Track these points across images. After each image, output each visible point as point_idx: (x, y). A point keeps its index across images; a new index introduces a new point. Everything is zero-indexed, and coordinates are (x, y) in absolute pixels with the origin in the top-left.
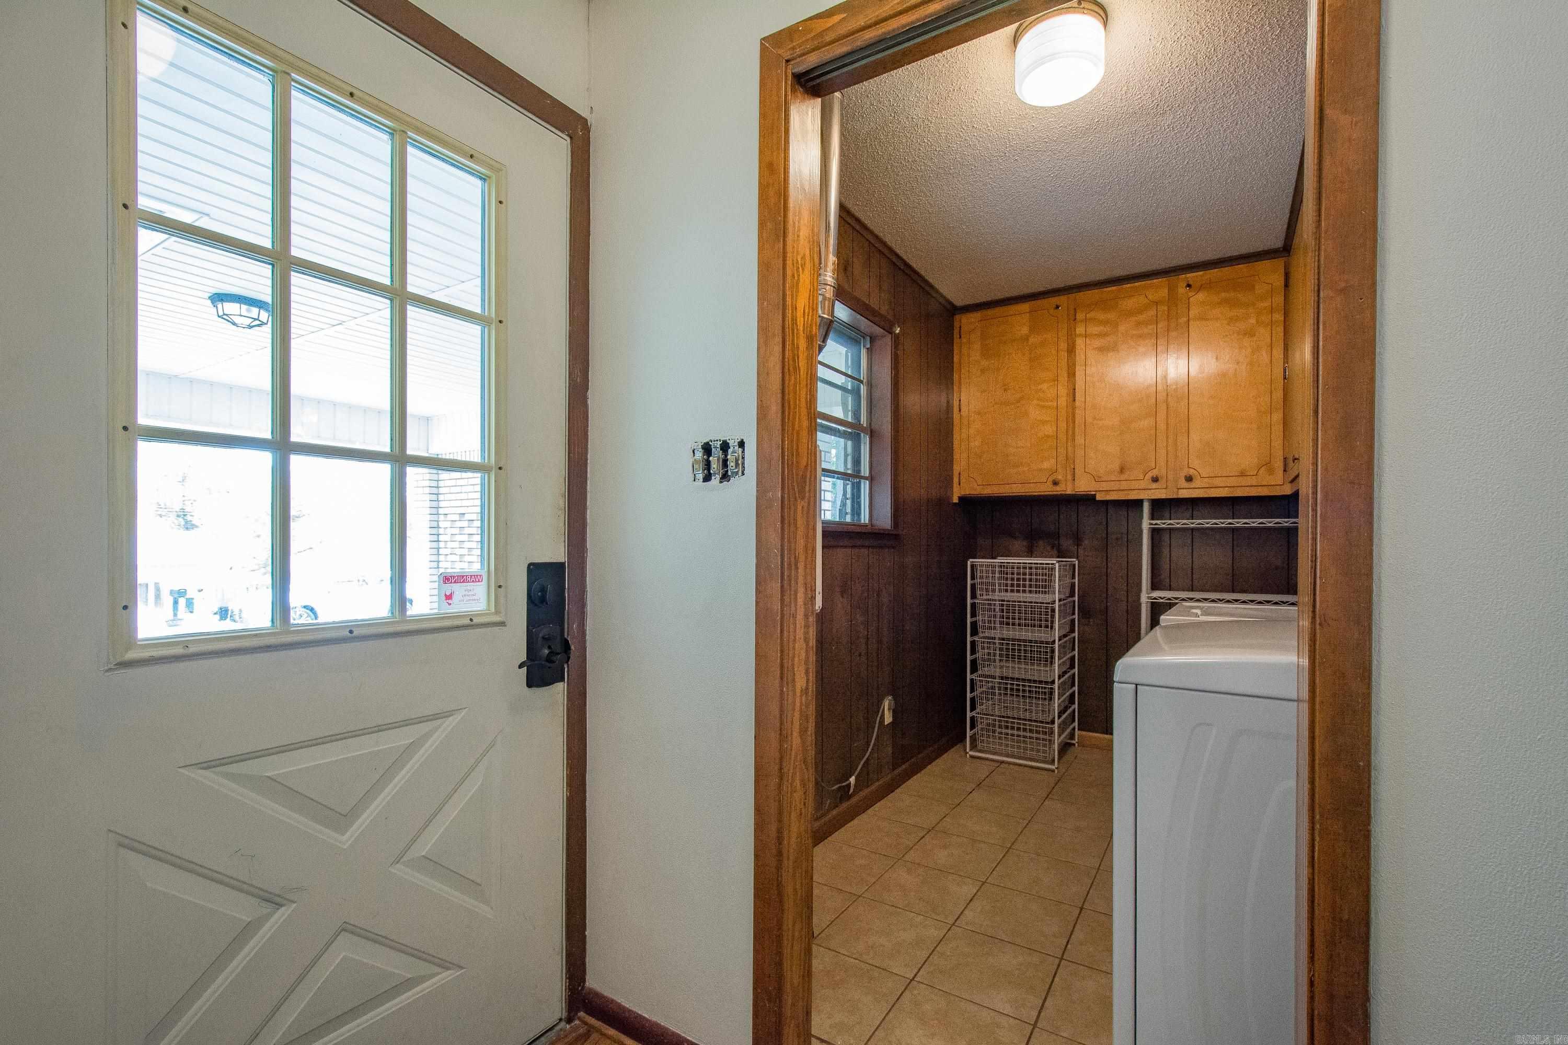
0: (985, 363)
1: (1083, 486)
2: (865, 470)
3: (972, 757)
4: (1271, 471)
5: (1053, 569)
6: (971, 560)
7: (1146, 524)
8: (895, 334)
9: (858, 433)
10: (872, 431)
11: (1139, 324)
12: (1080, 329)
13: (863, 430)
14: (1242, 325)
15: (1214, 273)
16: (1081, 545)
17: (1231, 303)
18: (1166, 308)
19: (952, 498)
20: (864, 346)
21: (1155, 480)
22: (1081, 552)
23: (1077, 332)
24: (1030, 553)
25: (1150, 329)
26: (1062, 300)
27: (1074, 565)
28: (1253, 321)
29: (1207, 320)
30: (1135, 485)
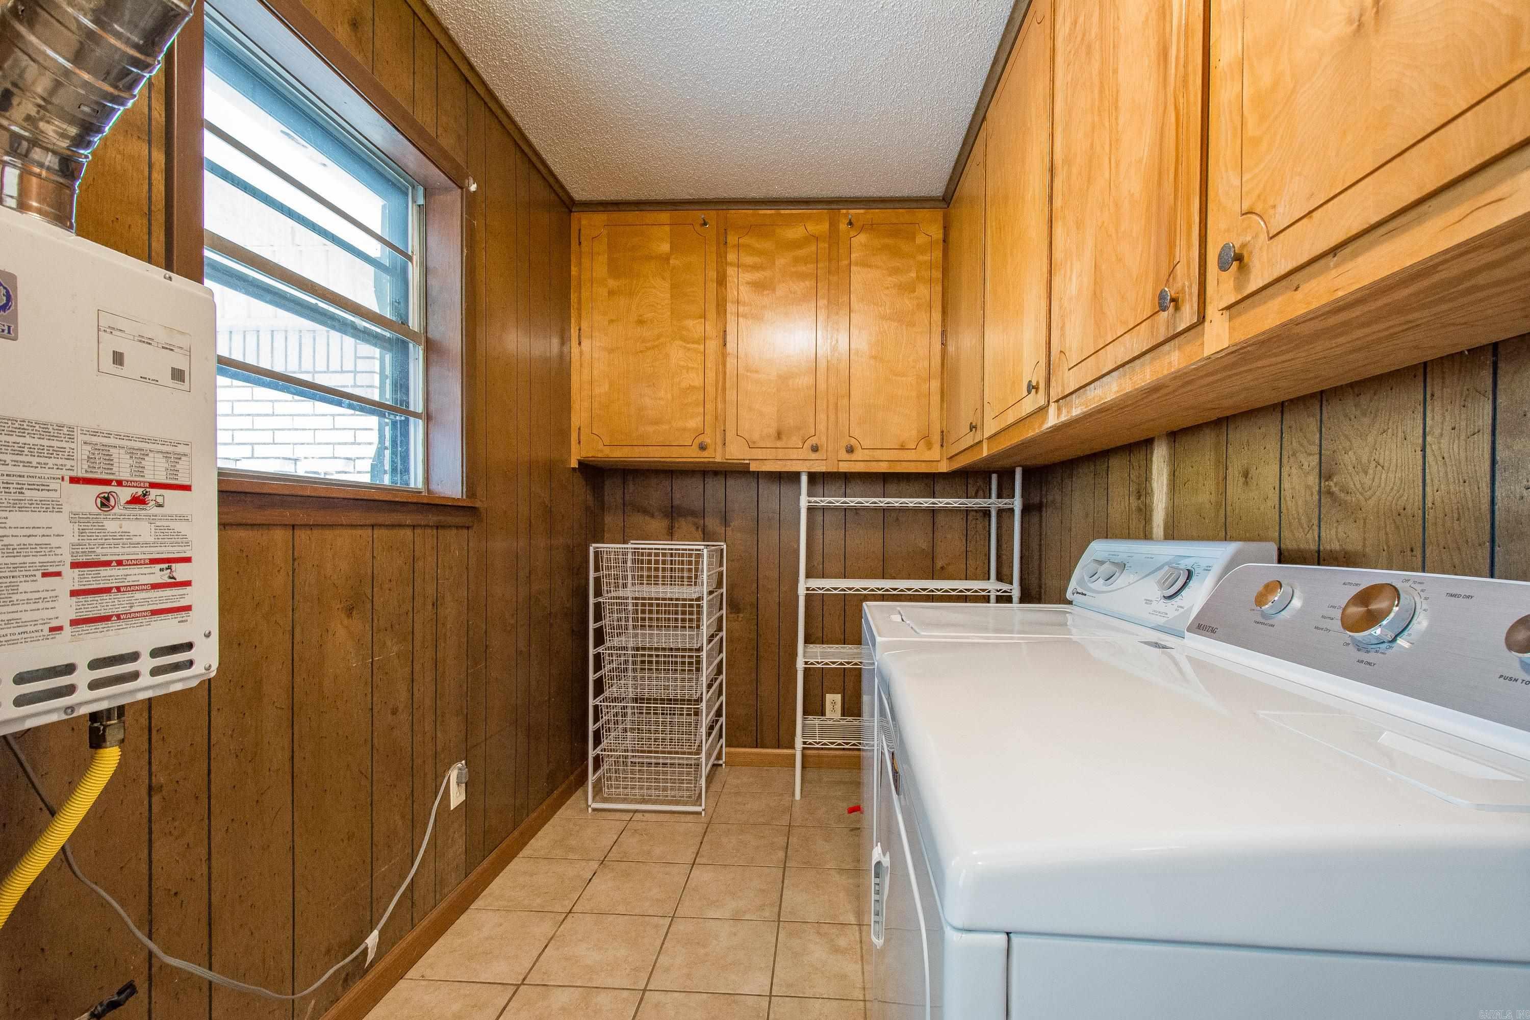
0: (612, 283)
1: (736, 452)
2: (416, 403)
3: (594, 810)
4: (929, 446)
5: (699, 556)
6: (594, 545)
7: (804, 501)
8: (468, 191)
9: (403, 342)
10: (428, 340)
11: (796, 260)
12: (731, 257)
13: (413, 336)
14: (903, 279)
15: (876, 214)
16: (729, 526)
17: (895, 252)
18: (826, 245)
19: (568, 460)
20: (414, 201)
21: (815, 449)
22: (729, 533)
23: (728, 260)
24: (670, 534)
25: (810, 268)
26: (711, 215)
27: (722, 550)
28: (913, 275)
29: (870, 266)
30: (794, 454)
